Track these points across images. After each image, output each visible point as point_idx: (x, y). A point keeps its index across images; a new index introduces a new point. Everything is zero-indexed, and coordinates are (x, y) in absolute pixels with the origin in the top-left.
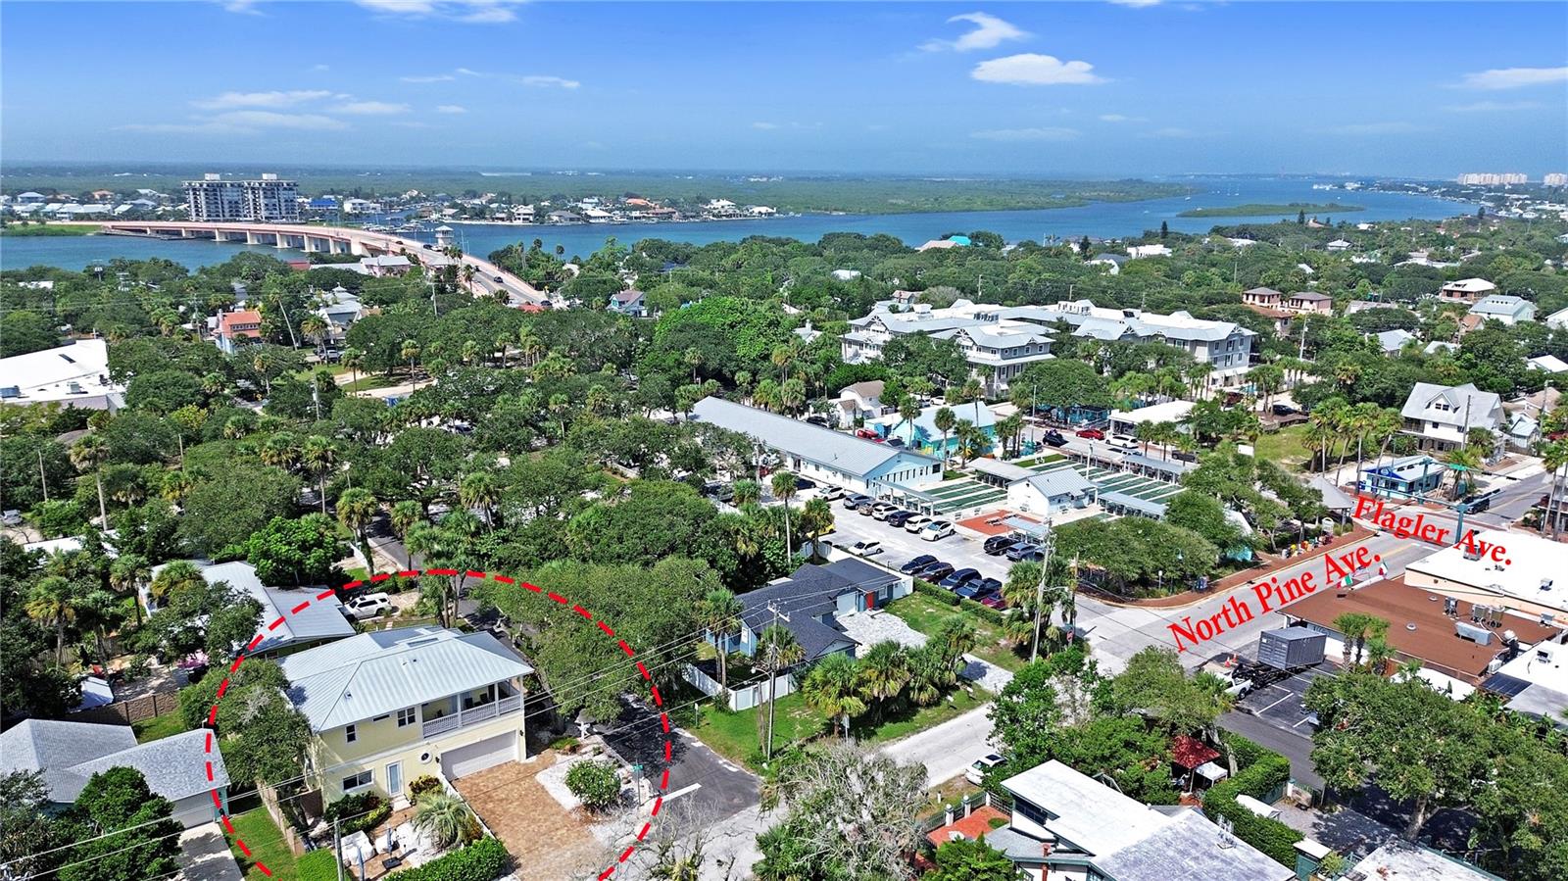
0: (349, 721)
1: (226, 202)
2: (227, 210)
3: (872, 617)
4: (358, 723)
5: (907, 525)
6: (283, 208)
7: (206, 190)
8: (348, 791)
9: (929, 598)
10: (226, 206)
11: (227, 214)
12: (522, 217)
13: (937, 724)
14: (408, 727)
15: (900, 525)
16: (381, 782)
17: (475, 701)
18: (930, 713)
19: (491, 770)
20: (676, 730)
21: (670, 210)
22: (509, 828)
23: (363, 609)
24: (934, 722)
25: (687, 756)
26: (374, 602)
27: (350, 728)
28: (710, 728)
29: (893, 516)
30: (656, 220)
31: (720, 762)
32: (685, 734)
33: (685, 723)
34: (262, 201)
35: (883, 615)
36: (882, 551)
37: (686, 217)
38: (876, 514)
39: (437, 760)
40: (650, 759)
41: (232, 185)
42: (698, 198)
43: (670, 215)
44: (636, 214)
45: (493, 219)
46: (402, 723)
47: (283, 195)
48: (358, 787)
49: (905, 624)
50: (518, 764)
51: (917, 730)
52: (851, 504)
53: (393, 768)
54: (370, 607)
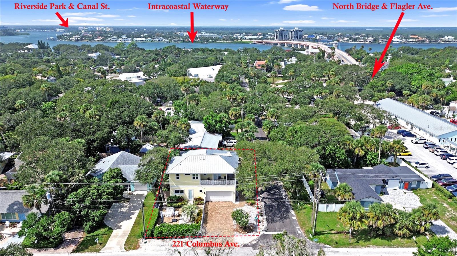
0: (177, 172)
1: (284, 35)
2: (284, 38)
3: (405, 193)
4: (181, 174)
5: (448, 160)
6: (298, 37)
7: (279, 32)
8: (176, 194)
9: (438, 192)
10: (284, 36)
11: (283, 39)
12: (369, 41)
13: (403, 247)
14: (195, 179)
15: (445, 159)
16: (186, 194)
17: (222, 178)
18: (402, 241)
19: (223, 202)
20: (290, 210)
21: (425, 39)
22: (212, 223)
23: (229, 144)
24: (402, 246)
25: (287, 221)
26: (232, 142)
27: (178, 175)
28: (304, 214)
29: (443, 155)
30: (418, 42)
31: (297, 228)
32: (293, 212)
33: (295, 208)
34: (293, 35)
35: (410, 193)
36: (428, 168)
37: (431, 42)
38: (436, 152)
39: (204, 193)
40: (273, 217)
41: (286, 31)
42: (439, 35)
43: (424, 41)
44: (412, 40)
45: (359, 41)
46: (194, 178)
47: (299, 33)
48: (179, 194)
49: (419, 200)
50: (232, 203)
51: (390, 246)
52: (426, 146)
53: (190, 191)
54: (231, 144)
